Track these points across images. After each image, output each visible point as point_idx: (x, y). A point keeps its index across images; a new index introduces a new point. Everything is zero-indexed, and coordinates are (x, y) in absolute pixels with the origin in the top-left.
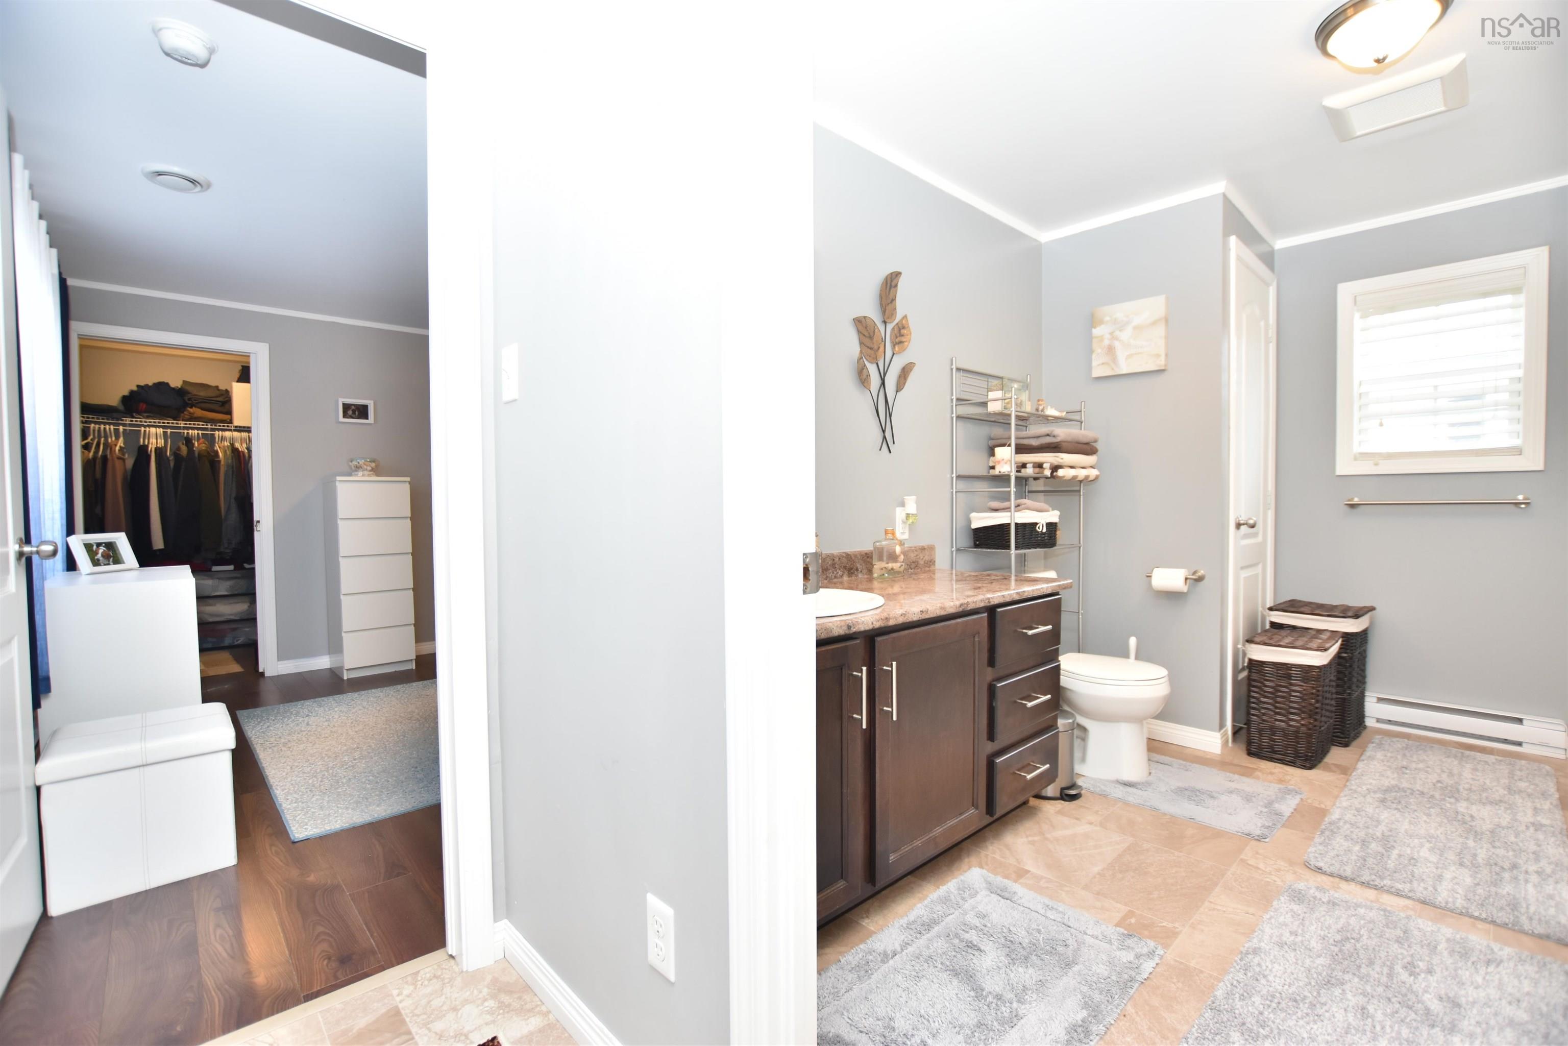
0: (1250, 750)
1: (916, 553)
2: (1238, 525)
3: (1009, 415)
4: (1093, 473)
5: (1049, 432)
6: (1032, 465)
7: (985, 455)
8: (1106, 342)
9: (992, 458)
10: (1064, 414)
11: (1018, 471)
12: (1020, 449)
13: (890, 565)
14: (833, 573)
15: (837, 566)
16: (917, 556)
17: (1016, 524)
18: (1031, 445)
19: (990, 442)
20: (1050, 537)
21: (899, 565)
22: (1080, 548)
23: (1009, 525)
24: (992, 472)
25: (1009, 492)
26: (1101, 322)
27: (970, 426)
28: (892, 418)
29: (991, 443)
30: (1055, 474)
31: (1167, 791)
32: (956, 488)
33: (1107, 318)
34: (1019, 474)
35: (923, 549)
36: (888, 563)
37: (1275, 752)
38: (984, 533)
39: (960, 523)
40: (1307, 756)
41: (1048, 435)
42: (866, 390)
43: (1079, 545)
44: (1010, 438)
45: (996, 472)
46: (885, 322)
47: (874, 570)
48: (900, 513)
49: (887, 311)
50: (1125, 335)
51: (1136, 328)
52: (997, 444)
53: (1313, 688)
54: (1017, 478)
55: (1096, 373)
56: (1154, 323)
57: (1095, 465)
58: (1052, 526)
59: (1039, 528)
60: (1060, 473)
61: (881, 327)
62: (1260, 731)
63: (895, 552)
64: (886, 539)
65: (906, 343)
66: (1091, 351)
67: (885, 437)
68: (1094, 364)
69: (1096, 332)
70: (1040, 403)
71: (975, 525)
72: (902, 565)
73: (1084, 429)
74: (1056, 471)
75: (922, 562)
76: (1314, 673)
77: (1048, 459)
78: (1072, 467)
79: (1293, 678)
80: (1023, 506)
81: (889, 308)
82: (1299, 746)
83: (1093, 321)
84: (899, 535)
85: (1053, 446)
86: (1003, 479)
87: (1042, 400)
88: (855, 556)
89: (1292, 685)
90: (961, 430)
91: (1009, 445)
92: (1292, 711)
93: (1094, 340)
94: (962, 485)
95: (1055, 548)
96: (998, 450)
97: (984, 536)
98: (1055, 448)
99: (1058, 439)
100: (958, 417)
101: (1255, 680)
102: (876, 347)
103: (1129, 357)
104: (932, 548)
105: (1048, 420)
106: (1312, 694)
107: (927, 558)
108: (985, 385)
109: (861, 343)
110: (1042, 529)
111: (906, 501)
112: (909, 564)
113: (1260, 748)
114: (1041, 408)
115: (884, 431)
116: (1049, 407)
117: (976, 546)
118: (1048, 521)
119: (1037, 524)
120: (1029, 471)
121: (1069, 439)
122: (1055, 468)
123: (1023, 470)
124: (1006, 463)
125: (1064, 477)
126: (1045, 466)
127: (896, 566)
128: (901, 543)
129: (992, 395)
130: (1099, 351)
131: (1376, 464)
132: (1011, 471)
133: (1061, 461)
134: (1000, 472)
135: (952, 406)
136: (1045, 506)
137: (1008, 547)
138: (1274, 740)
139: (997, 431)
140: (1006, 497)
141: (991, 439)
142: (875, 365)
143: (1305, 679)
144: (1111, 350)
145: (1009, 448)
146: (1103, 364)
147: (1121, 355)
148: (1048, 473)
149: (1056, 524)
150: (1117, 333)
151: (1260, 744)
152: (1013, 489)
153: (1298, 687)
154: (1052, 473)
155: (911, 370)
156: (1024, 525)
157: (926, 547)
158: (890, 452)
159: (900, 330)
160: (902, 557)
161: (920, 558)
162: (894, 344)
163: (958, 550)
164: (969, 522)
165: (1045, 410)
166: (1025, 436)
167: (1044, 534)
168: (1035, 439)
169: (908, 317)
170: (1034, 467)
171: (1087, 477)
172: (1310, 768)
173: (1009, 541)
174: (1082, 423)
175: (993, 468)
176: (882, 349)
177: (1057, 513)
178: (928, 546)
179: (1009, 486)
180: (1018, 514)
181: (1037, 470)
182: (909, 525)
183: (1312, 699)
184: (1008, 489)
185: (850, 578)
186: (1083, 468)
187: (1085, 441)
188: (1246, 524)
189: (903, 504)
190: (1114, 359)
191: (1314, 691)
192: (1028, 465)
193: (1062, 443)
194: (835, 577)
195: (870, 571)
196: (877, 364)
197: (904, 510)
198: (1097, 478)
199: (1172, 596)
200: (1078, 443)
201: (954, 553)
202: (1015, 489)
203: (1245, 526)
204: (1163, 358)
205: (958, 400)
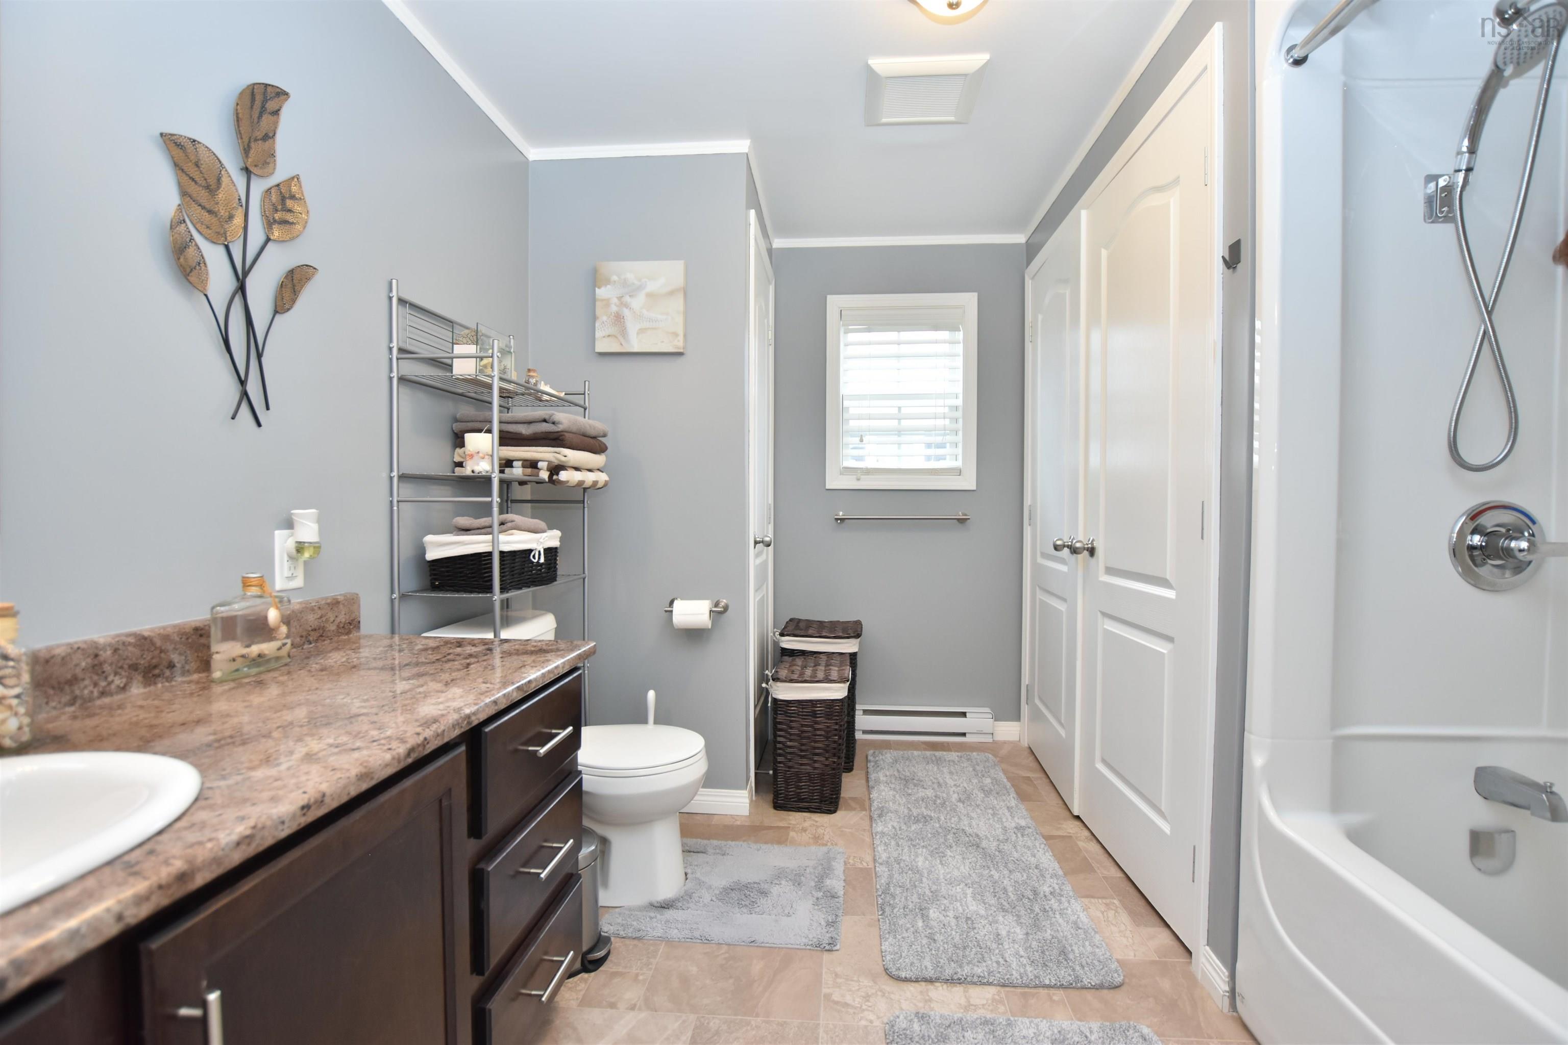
0: (777, 803)
1: (320, 613)
2: (756, 543)
3: (489, 387)
4: (602, 477)
5: (547, 417)
6: (520, 463)
7: (446, 445)
8: (614, 309)
9: (458, 450)
10: (562, 395)
11: (502, 472)
12: (507, 439)
13: (255, 649)
14: (96, 685)
15: (107, 668)
16: (321, 617)
17: (502, 553)
18: (520, 434)
19: (454, 425)
20: (549, 569)
21: (277, 644)
22: (584, 579)
23: (490, 554)
24: (459, 471)
25: (491, 503)
26: (607, 282)
27: (421, 396)
28: (263, 360)
29: (457, 427)
30: (555, 477)
31: (712, 900)
32: (398, 496)
33: (615, 278)
34: (502, 475)
35: (334, 604)
36: (248, 646)
37: (802, 800)
38: (447, 567)
39: (406, 551)
40: (832, 798)
41: (545, 421)
42: (196, 291)
43: (583, 576)
44: (490, 422)
45: (467, 471)
46: (247, 171)
47: (214, 665)
48: (283, 542)
49: (252, 153)
50: (638, 302)
51: (650, 295)
52: (469, 428)
53: (836, 724)
54: (502, 482)
55: (601, 347)
56: (672, 293)
57: (603, 467)
58: (551, 553)
59: (534, 557)
60: (563, 476)
61: (240, 181)
62: (786, 781)
63: (266, 618)
64: (244, 598)
65: (298, 227)
66: (594, 318)
67: (245, 394)
68: (599, 334)
69: (601, 292)
70: (532, 374)
71: (431, 555)
72: (284, 645)
73: (589, 419)
74: (558, 474)
75: (333, 627)
76: (837, 707)
77: (545, 454)
78: (577, 469)
79: (818, 715)
80: (509, 525)
81: (256, 148)
82: (825, 789)
83: (595, 279)
84: (280, 583)
85: (552, 436)
86: (481, 483)
87: (534, 371)
88: (166, 638)
89: (816, 723)
90: (405, 400)
91: (489, 431)
92: (817, 751)
93: (598, 303)
94: (408, 491)
95: (555, 583)
96: (468, 437)
97: (447, 572)
98: (555, 439)
99: (560, 428)
100: (402, 380)
101: (780, 723)
102: (223, 213)
103: (642, 331)
104: (352, 601)
105: (541, 401)
106: (836, 730)
107: (342, 618)
108: (447, 335)
109: (184, 193)
110: (539, 558)
111: (294, 517)
112: (304, 634)
113: (786, 798)
114: (533, 381)
115: (243, 382)
116: (542, 382)
117: (434, 588)
118: (546, 546)
119: (531, 551)
120: (517, 471)
121: (574, 429)
122: (555, 469)
123: (507, 470)
124: (483, 458)
125: (568, 482)
126: (540, 465)
127: (267, 648)
128: (280, 601)
129: (458, 349)
130: (605, 318)
131: (858, 480)
132: (493, 472)
133: (563, 459)
134: (473, 472)
135: (391, 360)
136: (542, 524)
137: (489, 589)
138: (800, 788)
139: (466, 410)
140: (486, 509)
141: (456, 420)
142: (221, 250)
143: (828, 716)
144: (619, 319)
145: (489, 435)
146: (609, 336)
147: (632, 328)
148: (544, 475)
149: (556, 548)
150: (627, 299)
151: (786, 795)
152: (496, 499)
153: (823, 723)
154: (550, 477)
155: (308, 279)
156: (513, 553)
157: (341, 598)
158: (259, 424)
159: (283, 199)
160: (284, 629)
161: (327, 620)
162: (269, 223)
163: (403, 596)
164: (422, 550)
165: (539, 386)
166: (510, 420)
167: (542, 564)
168: (526, 425)
169: (302, 179)
170: (524, 466)
171: (595, 483)
172: (835, 812)
173: (490, 579)
174: (585, 409)
175: (460, 465)
176: (238, 220)
177: (557, 533)
178: (345, 595)
179: (490, 494)
180: (502, 537)
181: (529, 471)
182: (305, 563)
183: (836, 735)
184: (489, 499)
185: (152, 688)
186: (590, 470)
187: (592, 433)
188: (762, 542)
189: (289, 524)
190: (624, 332)
191: (837, 727)
192: (515, 463)
193: (565, 434)
194: (103, 694)
195: (206, 665)
196: (227, 247)
197: (292, 535)
198: (606, 484)
199: (694, 635)
200: (585, 435)
201: (396, 603)
202: (498, 500)
203: (761, 544)
204: (681, 338)
205: (401, 350)
